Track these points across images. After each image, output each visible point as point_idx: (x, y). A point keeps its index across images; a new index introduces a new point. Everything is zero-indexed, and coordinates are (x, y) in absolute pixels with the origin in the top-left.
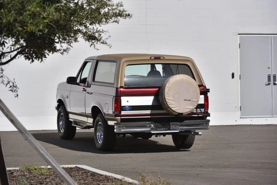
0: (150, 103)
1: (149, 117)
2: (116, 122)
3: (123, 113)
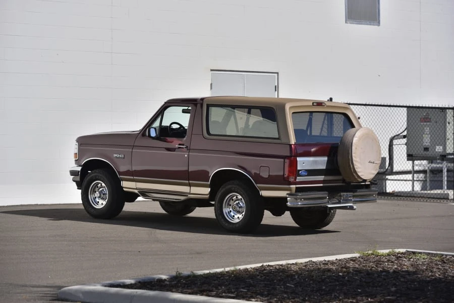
0: (323, 167)
1: (322, 185)
2: (288, 192)
3: (299, 179)
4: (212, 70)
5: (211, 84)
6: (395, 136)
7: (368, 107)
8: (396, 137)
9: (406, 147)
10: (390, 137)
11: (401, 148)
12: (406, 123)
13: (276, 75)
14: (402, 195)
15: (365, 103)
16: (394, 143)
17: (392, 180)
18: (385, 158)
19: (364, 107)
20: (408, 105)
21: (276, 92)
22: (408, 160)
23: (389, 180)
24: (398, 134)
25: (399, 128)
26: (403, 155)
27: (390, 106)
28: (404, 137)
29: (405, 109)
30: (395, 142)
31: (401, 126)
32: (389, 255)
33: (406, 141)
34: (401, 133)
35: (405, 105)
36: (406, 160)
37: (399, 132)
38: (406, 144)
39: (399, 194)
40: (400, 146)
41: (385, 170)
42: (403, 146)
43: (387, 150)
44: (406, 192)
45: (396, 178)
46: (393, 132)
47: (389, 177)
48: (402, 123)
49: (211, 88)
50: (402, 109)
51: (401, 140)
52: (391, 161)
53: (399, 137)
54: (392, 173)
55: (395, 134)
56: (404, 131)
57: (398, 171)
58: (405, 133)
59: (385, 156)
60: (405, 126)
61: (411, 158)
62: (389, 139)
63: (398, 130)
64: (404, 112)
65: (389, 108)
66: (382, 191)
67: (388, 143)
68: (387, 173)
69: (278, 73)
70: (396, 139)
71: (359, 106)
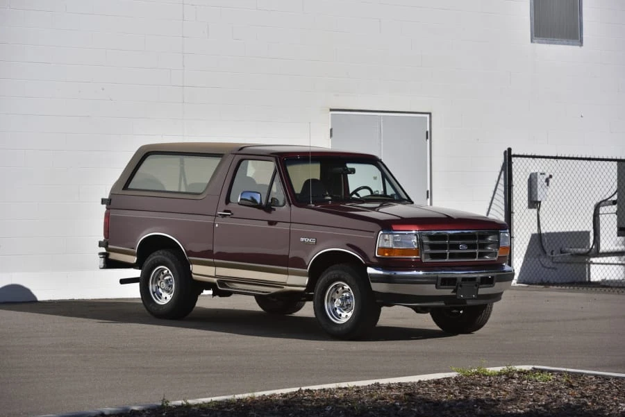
4: (331, 110)
5: (331, 130)
6: (601, 202)
7: (559, 161)
8: (603, 203)
9: (616, 216)
10: (595, 203)
11: (610, 219)
12: (616, 184)
13: (428, 116)
14: (612, 285)
15: (555, 155)
16: (601, 212)
17: (598, 264)
18: (588, 233)
19: (555, 161)
20: (619, 158)
21: (428, 140)
22: (618, 236)
23: (594, 264)
24: (605, 199)
25: (607, 190)
26: (612, 229)
27: (589, 159)
28: (614, 203)
29: (615, 163)
30: (602, 210)
31: (609, 187)
32: (500, 374)
33: (616, 209)
34: (610, 197)
35: (614, 158)
36: (616, 235)
37: (607, 197)
38: (616, 213)
39: (607, 284)
40: (608, 215)
41: (588, 250)
42: (612, 215)
43: (591, 221)
44: (612, 281)
45: (602, 262)
46: (599, 196)
47: (594, 260)
48: (612, 183)
49: (331, 136)
50: (610, 163)
51: (610, 207)
52: (597, 238)
53: (607, 203)
54: (598, 254)
55: (601, 199)
56: (613, 195)
57: (605, 251)
58: (615, 198)
59: (588, 230)
60: (615, 188)
61: (623, 232)
62: (593, 206)
63: (605, 193)
64: (613, 167)
65: (588, 162)
66: (583, 280)
67: (593, 212)
68: (590, 254)
69: (430, 114)
70: (603, 206)
71: (548, 160)
